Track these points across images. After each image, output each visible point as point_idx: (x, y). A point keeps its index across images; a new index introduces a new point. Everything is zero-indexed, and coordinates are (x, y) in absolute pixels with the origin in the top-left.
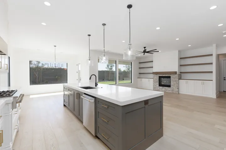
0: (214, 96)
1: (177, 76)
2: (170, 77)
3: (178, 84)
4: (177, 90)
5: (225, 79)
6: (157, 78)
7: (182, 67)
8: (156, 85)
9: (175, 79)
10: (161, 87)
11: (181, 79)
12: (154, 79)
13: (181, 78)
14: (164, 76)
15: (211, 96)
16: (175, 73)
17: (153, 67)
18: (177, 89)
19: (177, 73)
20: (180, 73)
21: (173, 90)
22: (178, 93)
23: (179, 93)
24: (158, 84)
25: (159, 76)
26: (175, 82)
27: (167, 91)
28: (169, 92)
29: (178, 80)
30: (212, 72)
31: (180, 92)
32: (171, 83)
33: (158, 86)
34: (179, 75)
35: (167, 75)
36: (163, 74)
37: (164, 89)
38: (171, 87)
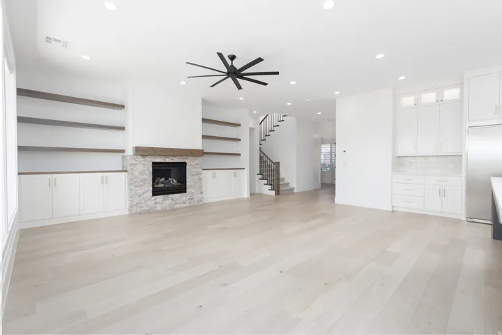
1: (200, 160)
3: (202, 182)
4: (201, 196)
6: (144, 169)
8: (144, 193)
9: (196, 170)
10: (160, 198)
14: (168, 160)
18: (201, 193)
21: (192, 199)
22: (202, 203)
25: (154, 163)
26: (197, 178)
27: (178, 206)
28: (183, 206)
29: (201, 171)
30: (239, 155)
32: (188, 180)
33: (150, 193)
35: (176, 160)
36: (167, 156)
37: (170, 201)
38: (187, 190)
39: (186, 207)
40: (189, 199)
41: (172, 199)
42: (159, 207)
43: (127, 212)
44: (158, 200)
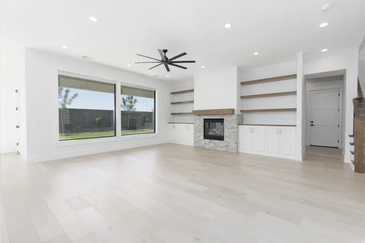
0: (299, 158)
1: (234, 117)
2: (222, 121)
3: (237, 135)
4: (235, 145)
5: (312, 124)
6: (200, 121)
7: (246, 102)
8: (199, 136)
9: (232, 125)
10: (207, 141)
11: (243, 125)
12: (195, 125)
13: (242, 122)
14: (212, 117)
15: (293, 158)
16: (232, 112)
17: (193, 102)
18: (235, 143)
19: (236, 113)
20: (240, 113)
21: (228, 146)
22: (236, 152)
23: (238, 152)
24: (203, 134)
25: (204, 119)
26: (232, 130)
27: (218, 149)
28: (221, 149)
29: (236, 126)
30: (295, 110)
31: (240, 151)
32: (225, 131)
33: (202, 137)
34: (239, 115)
35: (217, 117)
36: (211, 115)
37: (213, 144)
38: (225, 139)
39: (223, 151)
40: (226, 146)
41: (214, 143)
42: (207, 146)
43: (192, 145)
44: (206, 142)
